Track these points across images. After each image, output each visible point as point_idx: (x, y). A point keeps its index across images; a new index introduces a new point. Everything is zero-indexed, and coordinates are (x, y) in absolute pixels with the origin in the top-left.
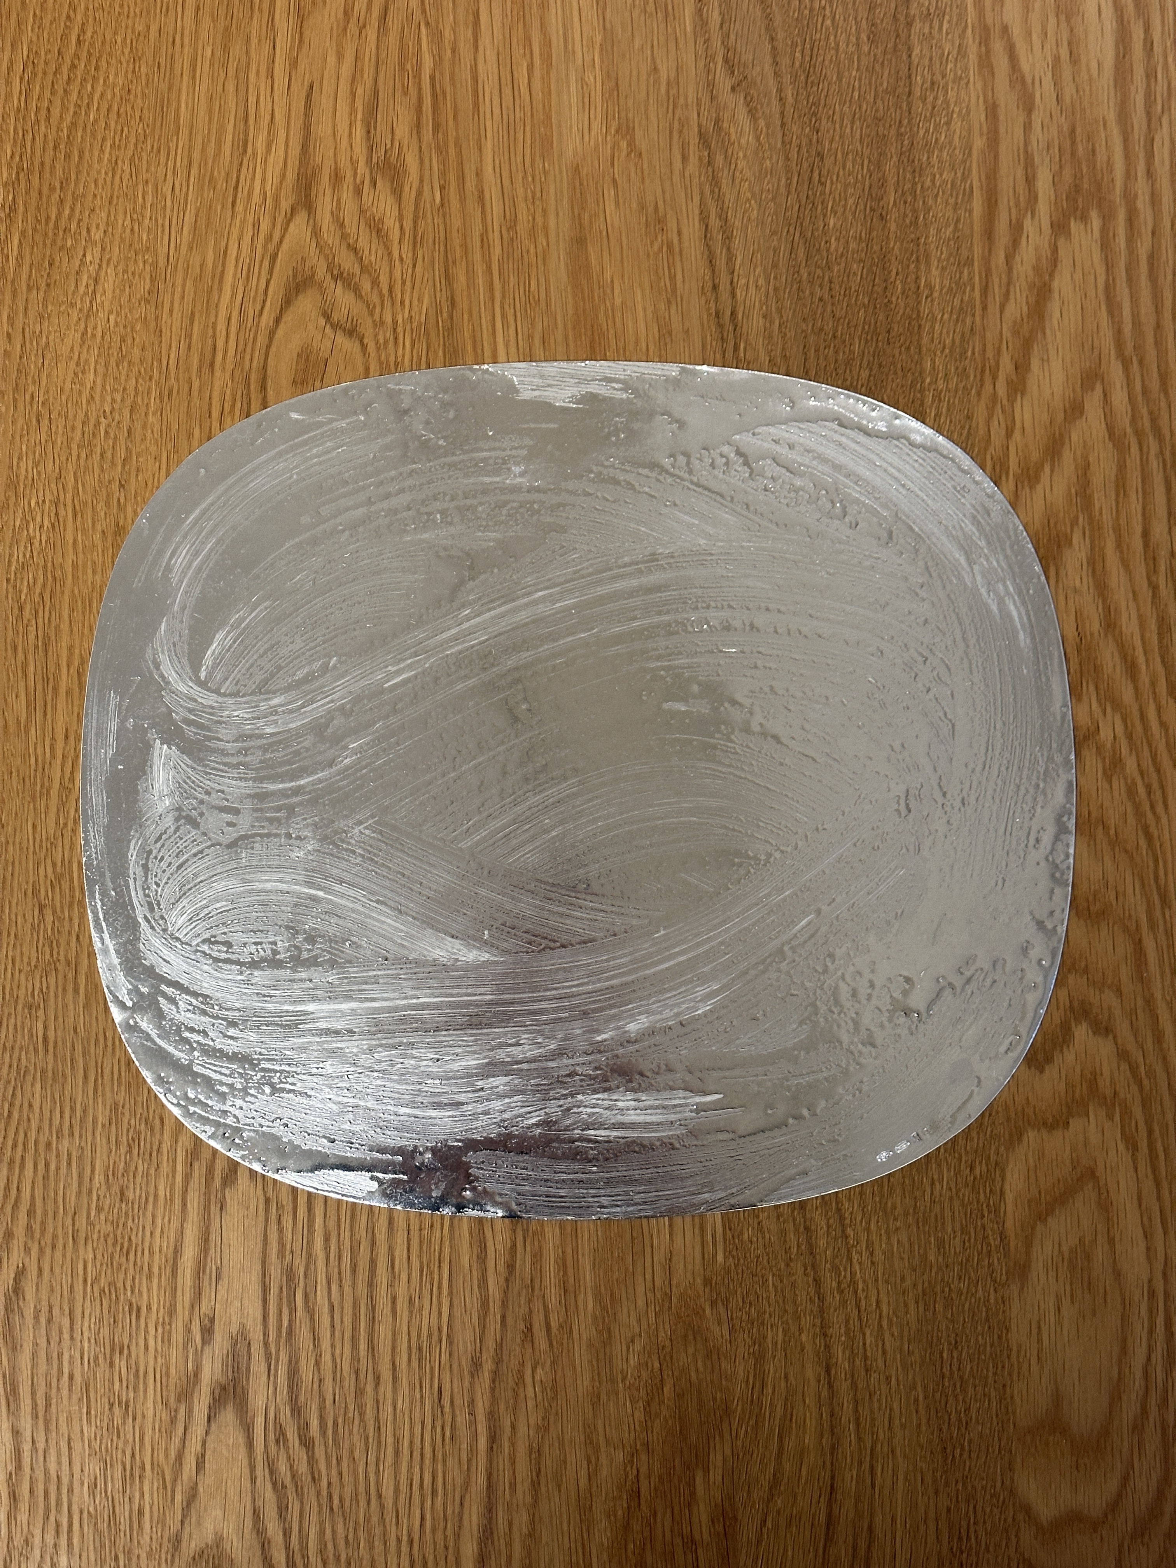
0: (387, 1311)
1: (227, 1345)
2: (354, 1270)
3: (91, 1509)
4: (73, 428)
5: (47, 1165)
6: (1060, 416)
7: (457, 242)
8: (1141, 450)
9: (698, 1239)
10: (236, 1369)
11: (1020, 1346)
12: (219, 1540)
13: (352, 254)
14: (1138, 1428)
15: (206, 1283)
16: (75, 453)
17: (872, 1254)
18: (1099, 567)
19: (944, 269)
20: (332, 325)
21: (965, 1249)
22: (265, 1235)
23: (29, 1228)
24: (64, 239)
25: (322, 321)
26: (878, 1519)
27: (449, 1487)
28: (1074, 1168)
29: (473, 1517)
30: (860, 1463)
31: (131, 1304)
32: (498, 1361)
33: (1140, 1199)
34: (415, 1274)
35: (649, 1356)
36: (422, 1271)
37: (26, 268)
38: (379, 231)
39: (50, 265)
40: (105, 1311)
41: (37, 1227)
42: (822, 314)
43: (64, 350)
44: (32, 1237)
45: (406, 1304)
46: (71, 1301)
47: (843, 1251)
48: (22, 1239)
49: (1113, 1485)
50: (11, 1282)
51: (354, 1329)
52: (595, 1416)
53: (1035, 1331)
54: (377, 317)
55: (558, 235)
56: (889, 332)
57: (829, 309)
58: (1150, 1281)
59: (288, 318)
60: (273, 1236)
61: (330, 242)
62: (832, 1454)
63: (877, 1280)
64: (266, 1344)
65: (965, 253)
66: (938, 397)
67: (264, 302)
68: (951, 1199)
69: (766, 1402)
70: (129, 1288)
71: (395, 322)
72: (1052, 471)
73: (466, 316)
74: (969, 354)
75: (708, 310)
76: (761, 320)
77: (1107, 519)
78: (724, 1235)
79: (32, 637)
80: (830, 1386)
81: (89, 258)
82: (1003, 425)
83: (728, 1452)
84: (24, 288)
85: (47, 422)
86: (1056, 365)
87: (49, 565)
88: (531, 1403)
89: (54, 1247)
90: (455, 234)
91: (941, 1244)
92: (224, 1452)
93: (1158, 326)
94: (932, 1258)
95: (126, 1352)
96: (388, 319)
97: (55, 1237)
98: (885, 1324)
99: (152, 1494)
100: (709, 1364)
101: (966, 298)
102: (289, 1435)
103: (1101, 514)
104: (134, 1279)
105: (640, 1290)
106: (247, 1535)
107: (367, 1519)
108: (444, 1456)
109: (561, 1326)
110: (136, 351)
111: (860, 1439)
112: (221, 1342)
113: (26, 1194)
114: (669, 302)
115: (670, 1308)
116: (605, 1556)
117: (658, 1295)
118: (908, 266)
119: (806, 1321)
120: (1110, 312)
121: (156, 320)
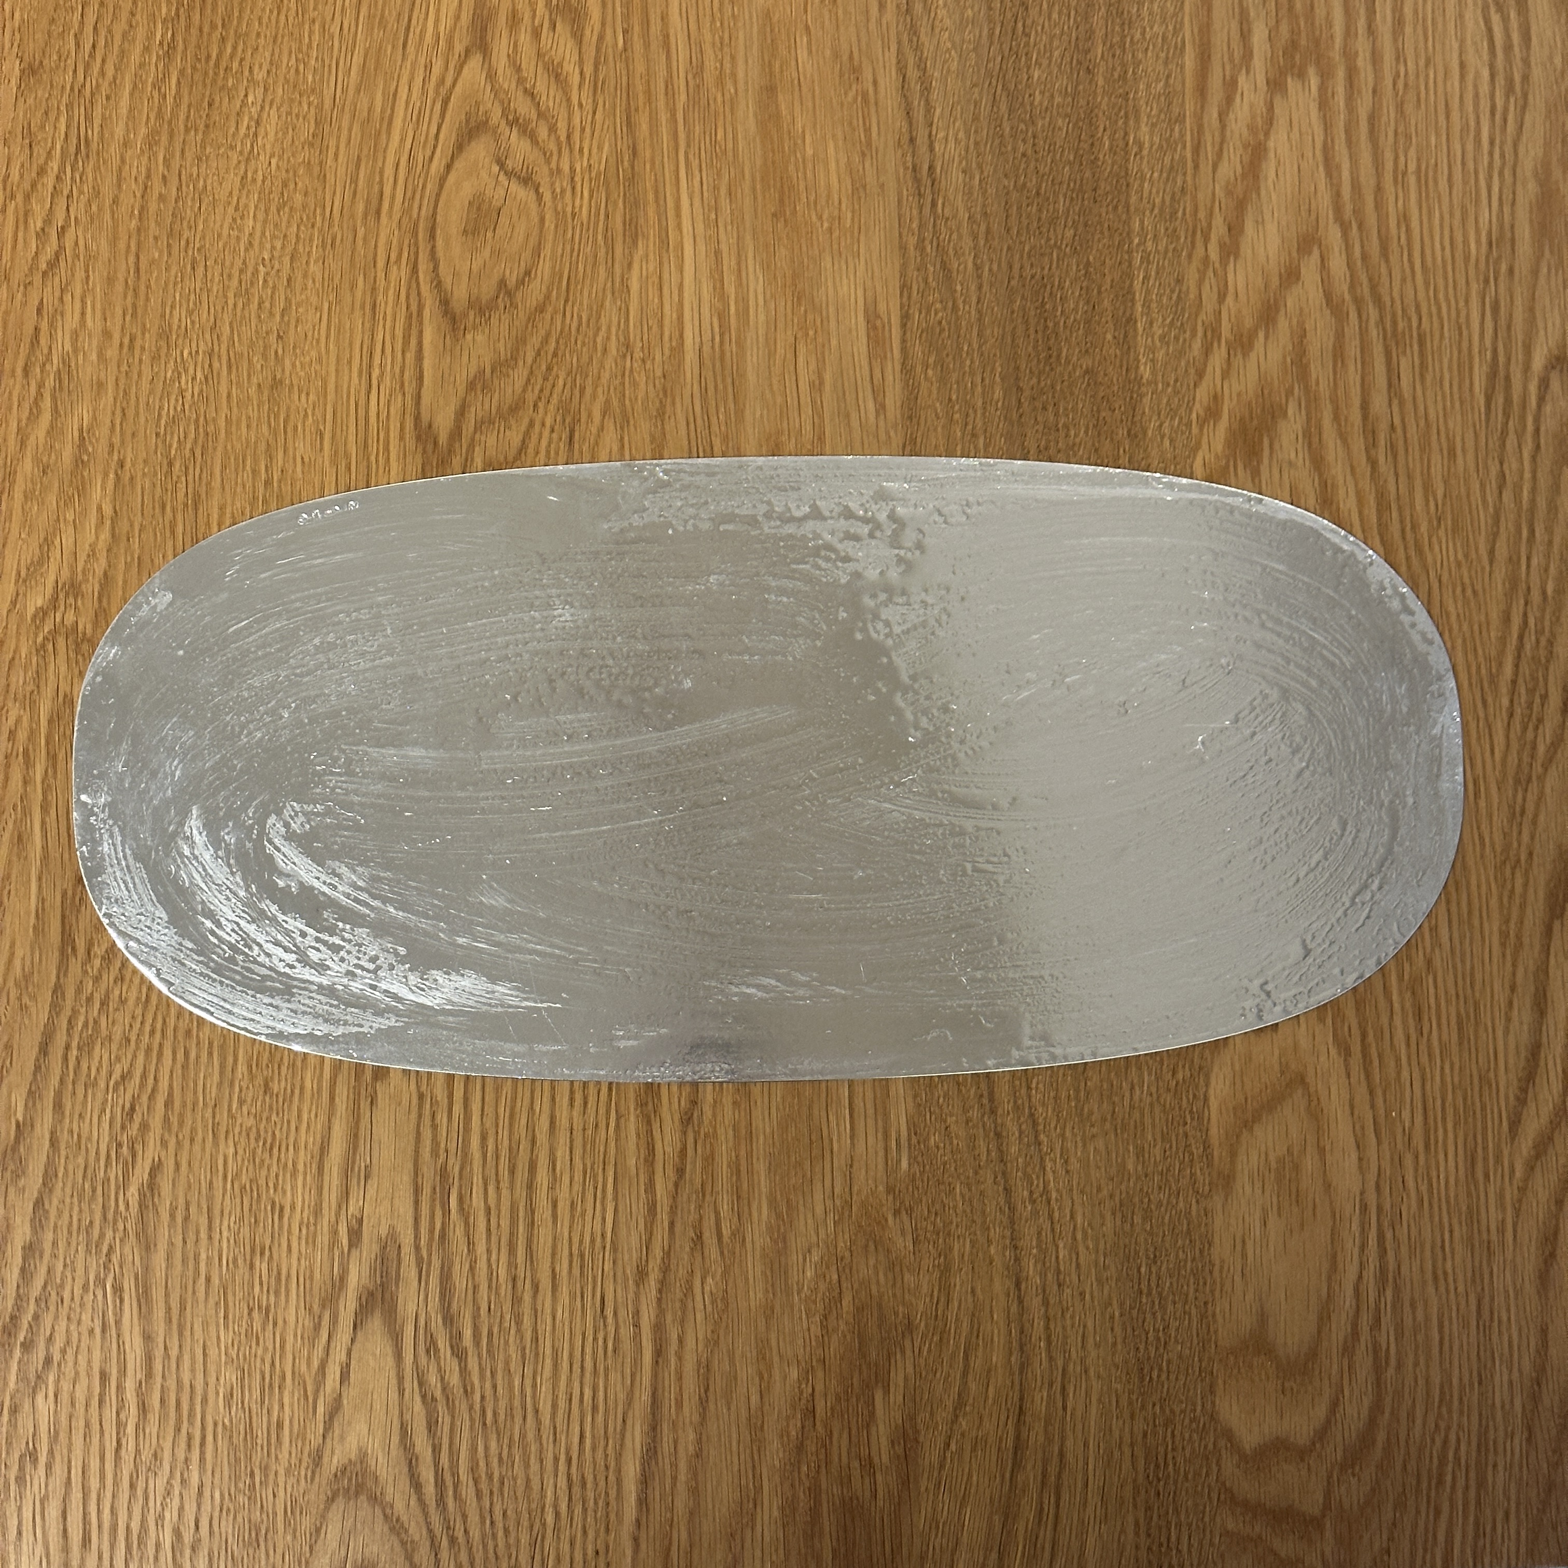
0: (548, 1214)
1: (375, 1248)
2: (512, 1172)
3: (227, 1421)
4: (230, 276)
5: (186, 1054)
6: (1275, 281)
7: (640, 88)
8: (1360, 316)
9: (881, 1145)
10: (385, 1274)
11: (1223, 1261)
12: (363, 1456)
13: (529, 99)
14: (1348, 1350)
15: (355, 1181)
16: (231, 302)
17: (1066, 1162)
18: (1315, 440)
19: (1154, 125)
20: (506, 173)
21: (1165, 1158)
22: (418, 1133)
23: (166, 1120)
24: (225, 79)
25: (496, 168)
26: (1069, 1443)
27: (611, 1403)
28: (1282, 1073)
29: (636, 1437)
30: (1051, 1385)
31: (273, 1203)
32: (665, 1269)
33: (1352, 1107)
34: (578, 1177)
35: (828, 1267)
36: (585, 1173)
37: (184, 107)
38: (557, 76)
39: (210, 105)
40: (246, 1209)
41: (174, 1120)
42: (1025, 169)
43: (222, 195)
44: (170, 1130)
45: (568, 1208)
46: (210, 1199)
47: (1036, 1159)
48: (159, 1131)
49: (1321, 1412)
50: (146, 1176)
51: (511, 1234)
52: (768, 1328)
53: (1239, 1247)
54: (554, 165)
55: (746, 83)
56: (1095, 190)
57: (1032, 165)
58: (1362, 1193)
59: (459, 165)
60: (427, 1134)
61: (506, 86)
62: (1021, 1373)
63: (1071, 1190)
64: (417, 1248)
65: (1176, 110)
66: (1146, 259)
67: (435, 147)
68: (1151, 1105)
69: (952, 1317)
70: (271, 1185)
71: (573, 170)
72: (1266, 338)
73: (648, 166)
74: (1180, 214)
75: (905, 163)
76: (961, 176)
77: (1324, 389)
78: (909, 1140)
79: (181, 495)
80: (1021, 1301)
81: (250, 99)
82: (1215, 289)
83: (910, 1370)
84: (182, 127)
85: (202, 269)
86: (1271, 228)
87: (202, 419)
88: (700, 1316)
89: (192, 1140)
90: (638, 81)
91: (1139, 1153)
92: (372, 1363)
93: (1379, 189)
94: (1130, 1167)
95: (267, 1253)
96: (566, 168)
97: (193, 1130)
98: (1079, 1236)
99: (292, 1405)
100: (890, 1276)
101: (1177, 157)
102: (441, 1345)
103: (1317, 383)
104: (277, 1176)
105: (818, 1196)
106: (394, 1453)
107: (523, 1436)
108: (606, 1369)
109: (733, 1234)
110: (299, 198)
111: (1051, 1359)
112: (369, 1249)
113: (164, 1084)
114: (864, 154)
115: (850, 1216)
116: (777, 1479)
117: (838, 1202)
118: (1116, 122)
119: (995, 1232)
120: (1329, 175)
121: (321, 163)
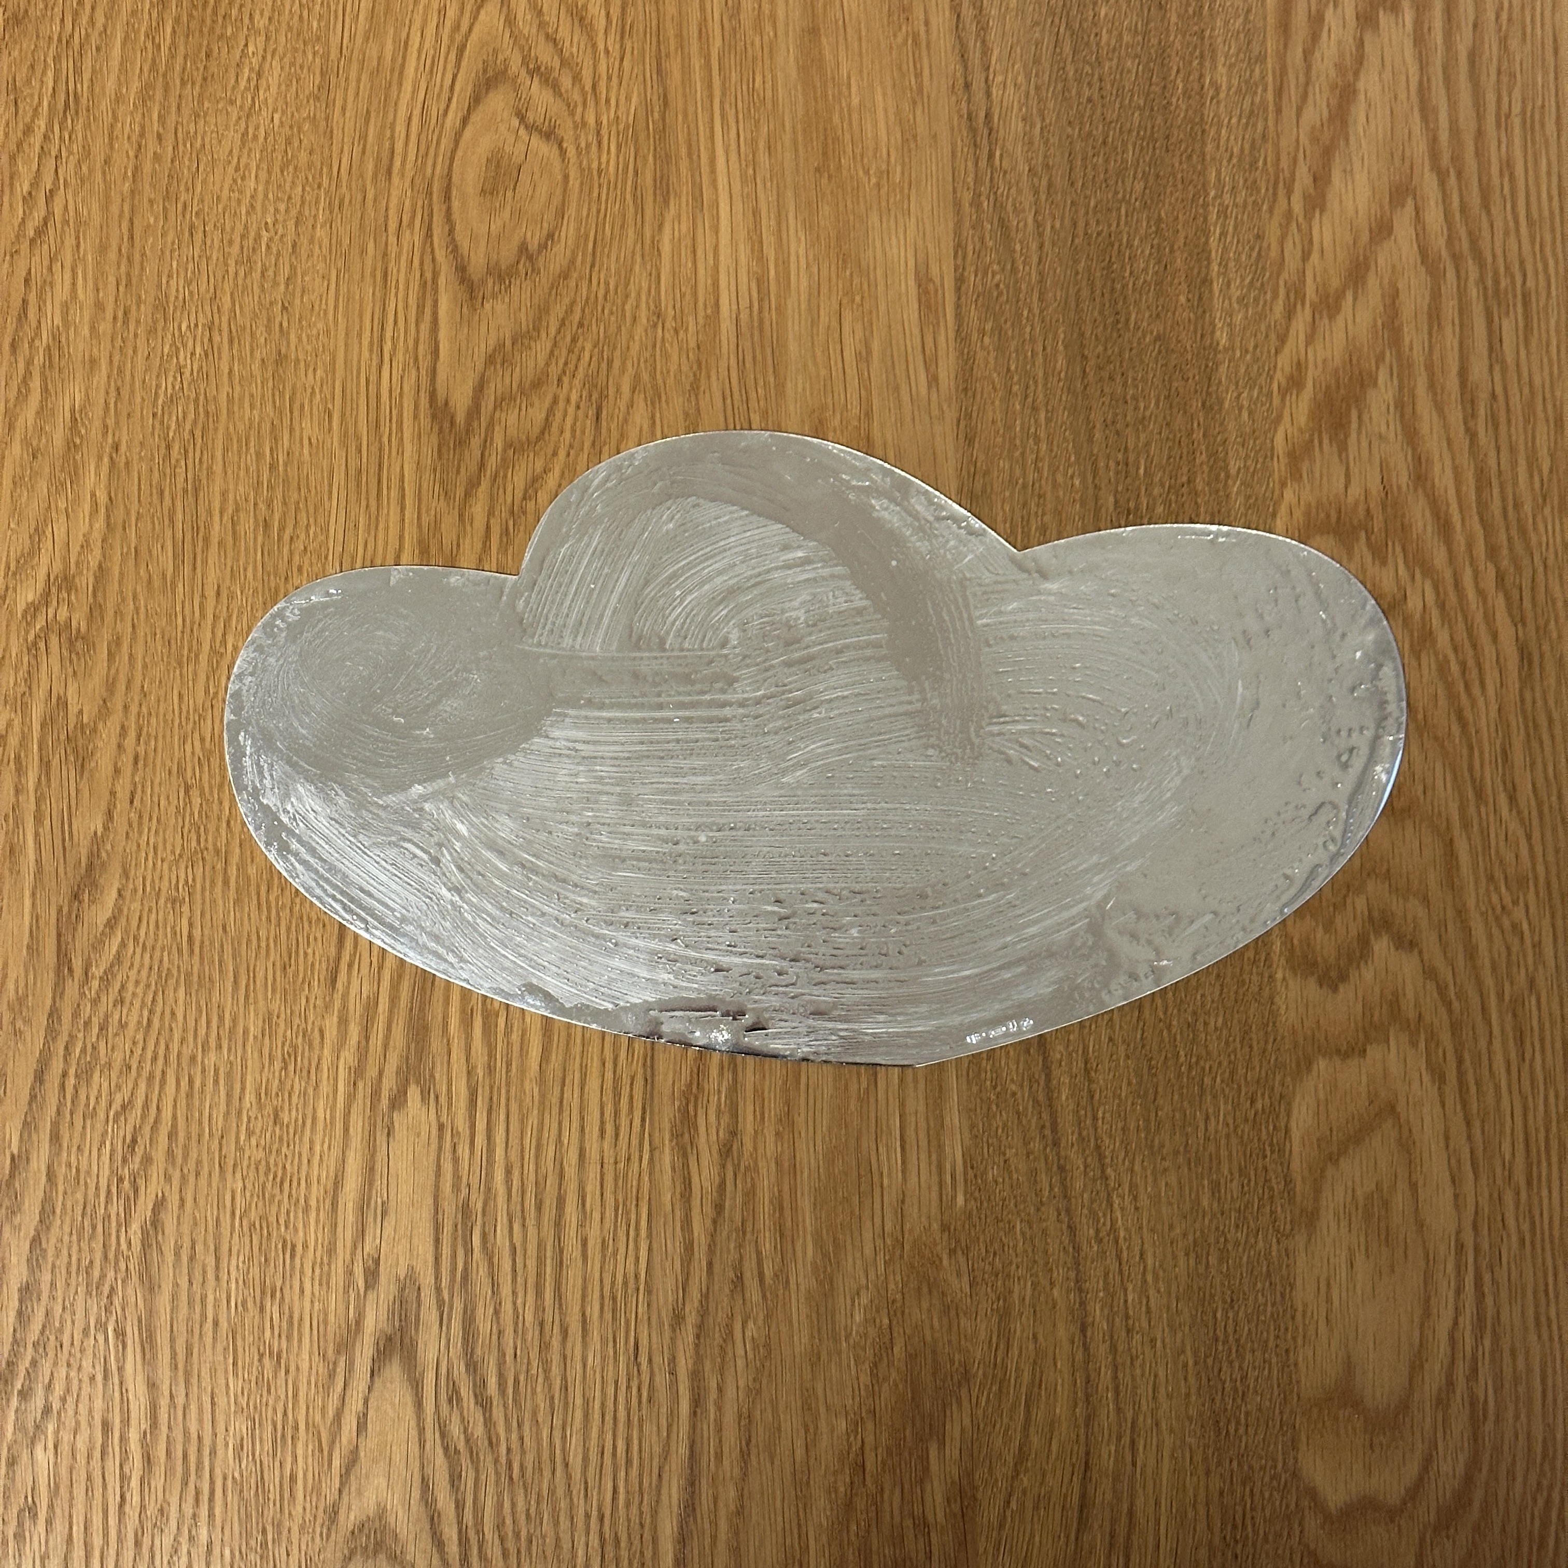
0: (577, 1254)
1: (393, 1289)
2: (539, 1207)
3: (237, 1475)
4: (231, 242)
5: (191, 1082)
6: (1365, 237)
7: (670, 31)
8: (1458, 276)
9: (935, 1178)
10: (404, 1318)
11: (1305, 1305)
12: (382, 1513)
13: (551, 44)
14: (1442, 1402)
15: (371, 1219)
16: (232, 270)
17: (1135, 1198)
18: (1408, 410)
19: (1232, 66)
20: (526, 127)
21: (1243, 1194)
22: (439, 1167)
23: (170, 1153)
24: (224, 27)
25: (515, 122)
26: (1140, 1502)
27: (646, 1456)
28: (1371, 1103)
29: (673, 1492)
30: (1119, 1438)
31: (285, 1241)
32: (704, 1312)
33: (1447, 1138)
34: (610, 1213)
35: (878, 1311)
36: (616, 1210)
37: (180, 60)
38: (582, 19)
39: (208, 56)
40: (256, 1249)
41: (179, 1152)
42: (1091, 116)
43: (222, 153)
44: (174, 1164)
45: (599, 1246)
46: (217, 1237)
47: (1103, 1195)
48: (162, 1166)
49: (1413, 1468)
50: (149, 1214)
51: (538, 1275)
52: (814, 1379)
53: (1323, 1289)
54: (578, 117)
55: (787, 25)
56: (1167, 137)
57: (1099, 112)
58: (1458, 1233)
59: (475, 118)
60: (448, 1167)
61: (526, 32)
62: (1087, 1426)
63: (1141, 1228)
64: (438, 1289)
65: (1256, 48)
66: (1223, 213)
67: (450, 99)
68: (1228, 1136)
69: (1012, 1366)
70: (282, 1222)
71: (599, 124)
72: (1355, 299)
73: (680, 118)
74: (1261, 163)
75: (958, 111)
76: (1020, 125)
77: (1418, 356)
78: (965, 1174)
79: (180, 479)
80: (1086, 1348)
81: (251, 49)
82: (1299, 247)
83: (967, 1421)
84: (178, 82)
85: (201, 234)
86: (1361, 178)
87: (202, 398)
88: (740, 1363)
89: (198, 1174)
90: (668, 24)
91: (1215, 1187)
92: (390, 1411)
93: (1480, 133)
94: (1205, 1202)
95: (278, 1294)
96: (591, 120)
97: (199, 1162)
98: (1150, 1278)
99: (306, 1458)
100: (945, 1321)
101: (1257, 100)
102: (464, 1392)
103: (1411, 349)
104: (288, 1213)
105: (868, 1235)
106: (414, 1508)
107: (552, 1491)
108: (641, 1420)
109: (776, 1275)
110: (303, 156)
111: (1119, 1410)
112: (386, 1289)
113: (167, 1114)
114: (915, 103)
115: (902, 1257)
116: (824, 1539)
117: (889, 1242)
118: (1191, 63)
119: (1059, 1274)
120: (1425, 118)
121: (327, 119)
